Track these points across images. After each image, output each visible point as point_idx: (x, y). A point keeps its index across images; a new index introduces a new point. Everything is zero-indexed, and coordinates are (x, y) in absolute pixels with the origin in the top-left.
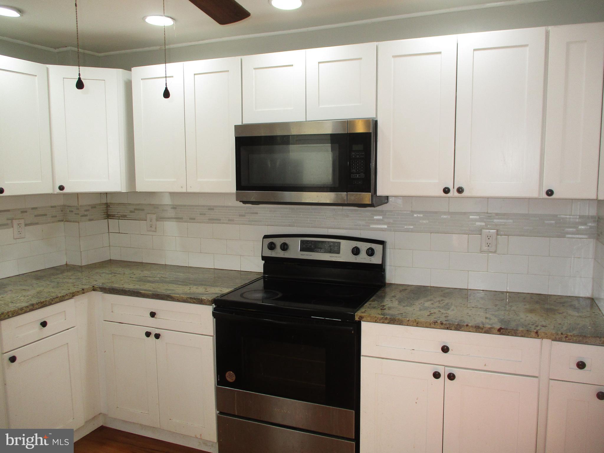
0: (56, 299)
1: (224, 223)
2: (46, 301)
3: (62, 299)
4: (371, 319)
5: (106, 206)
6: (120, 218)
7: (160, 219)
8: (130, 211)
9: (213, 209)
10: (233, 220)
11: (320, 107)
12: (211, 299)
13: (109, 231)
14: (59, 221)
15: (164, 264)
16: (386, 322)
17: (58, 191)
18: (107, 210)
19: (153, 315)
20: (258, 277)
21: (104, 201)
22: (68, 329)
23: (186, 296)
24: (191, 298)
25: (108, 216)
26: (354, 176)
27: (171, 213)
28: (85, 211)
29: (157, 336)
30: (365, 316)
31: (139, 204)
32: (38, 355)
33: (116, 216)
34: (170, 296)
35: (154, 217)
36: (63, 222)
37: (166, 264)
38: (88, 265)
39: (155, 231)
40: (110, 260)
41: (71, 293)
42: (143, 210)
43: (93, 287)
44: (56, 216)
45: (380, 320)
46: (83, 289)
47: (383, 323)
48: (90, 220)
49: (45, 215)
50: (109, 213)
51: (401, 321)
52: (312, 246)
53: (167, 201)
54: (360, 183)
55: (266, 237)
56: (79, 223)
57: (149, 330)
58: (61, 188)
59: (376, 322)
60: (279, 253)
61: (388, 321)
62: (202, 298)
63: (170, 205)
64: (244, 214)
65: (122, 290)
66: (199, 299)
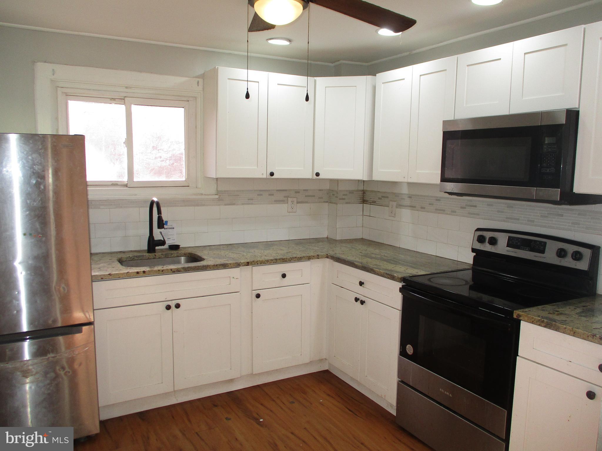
0: (295, 258)
1: (447, 214)
2: (287, 258)
3: (299, 259)
4: (528, 319)
5: (362, 193)
6: (372, 203)
7: (400, 206)
8: (379, 198)
9: (439, 200)
10: (455, 212)
11: (523, 99)
12: (401, 277)
13: (363, 214)
14: (324, 202)
15: (398, 246)
16: (542, 324)
17: (315, 177)
18: (363, 196)
19: (361, 284)
20: (466, 268)
21: (361, 188)
22: (303, 284)
23: (383, 272)
24: (387, 274)
25: (364, 201)
26: (544, 170)
27: (407, 202)
28: (343, 195)
29: (362, 302)
30: (523, 315)
31: (385, 192)
32: (278, 298)
33: (369, 201)
34: (373, 269)
35: (395, 204)
36: (327, 204)
37: (400, 247)
38: (342, 240)
39: (394, 217)
40: (362, 239)
41: (307, 256)
42: (387, 197)
43: (327, 255)
44: (322, 198)
45: (537, 322)
46: (318, 255)
47: (539, 325)
48: (347, 203)
49: (314, 196)
50: (364, 199)
51: (558, 327)
52: (519, 244)
53: (405, 190)
54: (550, 178)
55: (478, 230)
56: (337, 204)
57: (358, 296)
58: (318, 174)
59: (532, 323)
60: (487, 247)
61: (545, 325)
62: (394, 275)
63: (407, 194)
64: (465, 206)
65: (344, 260)
66: (392, 275)
